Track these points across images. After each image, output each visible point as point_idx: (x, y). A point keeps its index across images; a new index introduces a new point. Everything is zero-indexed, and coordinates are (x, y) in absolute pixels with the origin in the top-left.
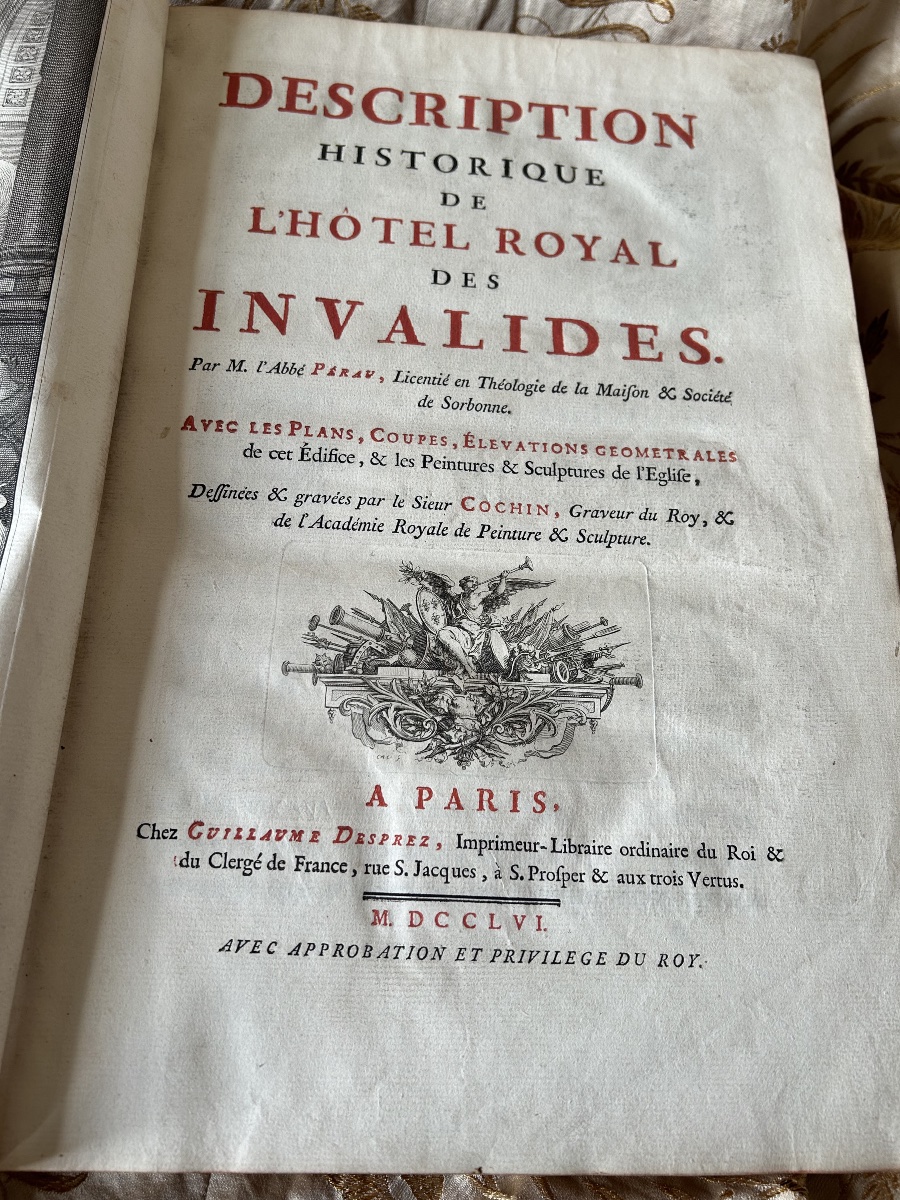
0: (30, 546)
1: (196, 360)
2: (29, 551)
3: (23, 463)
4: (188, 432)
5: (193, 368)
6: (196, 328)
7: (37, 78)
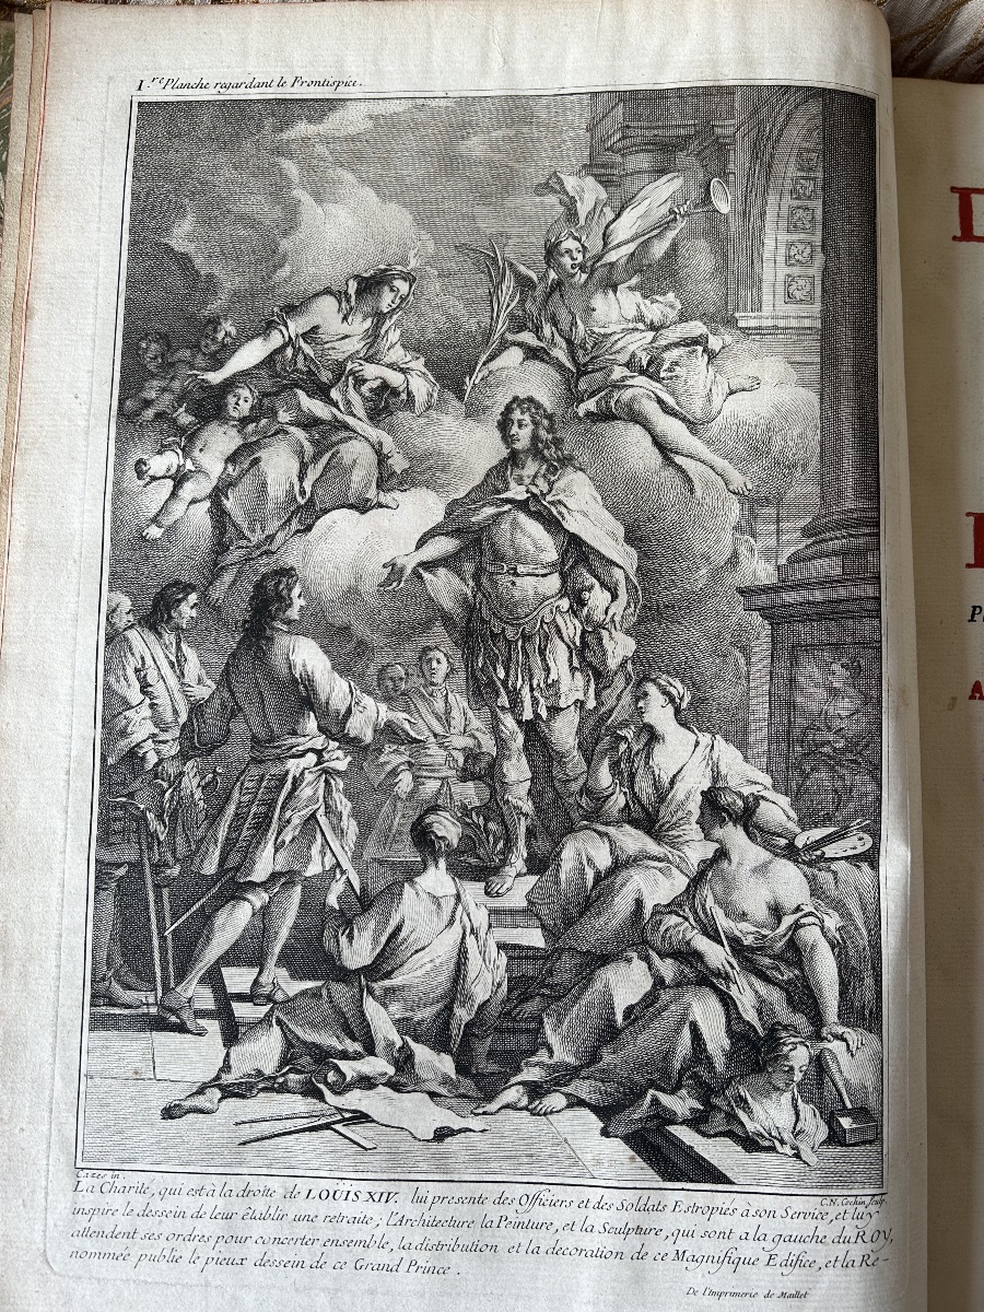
0: (906, 895)
1: (974, 608)
2: (906, 898)
3: (885, 795)
4: (977, 701)
5: (972, 620)
6: (969, 566)
7: (819, 259)
